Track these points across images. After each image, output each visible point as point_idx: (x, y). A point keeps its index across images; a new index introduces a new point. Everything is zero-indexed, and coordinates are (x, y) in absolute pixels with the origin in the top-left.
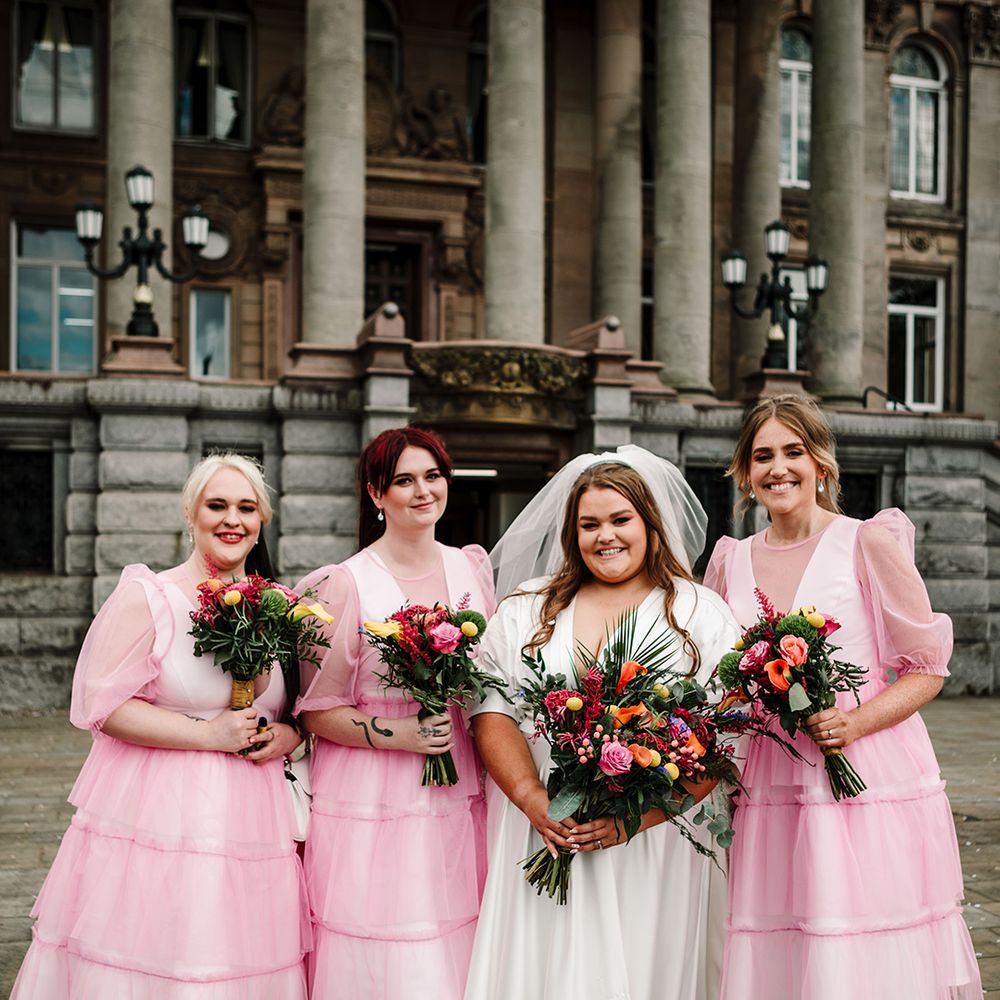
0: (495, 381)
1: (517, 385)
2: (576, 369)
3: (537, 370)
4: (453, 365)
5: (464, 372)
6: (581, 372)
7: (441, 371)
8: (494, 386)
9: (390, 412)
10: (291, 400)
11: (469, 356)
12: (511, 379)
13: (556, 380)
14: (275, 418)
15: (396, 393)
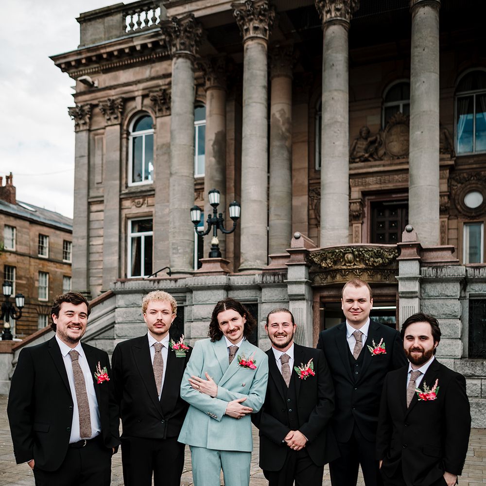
0: (343, 264)
1: (355, 265)
2: (392, 254)
3: (364, 256)
4: (326, 257)
5: (328, 261)
6: (394, 255)
7: (322, 261)
8: (343, 266)
9: (295, 282)
10: (263, 280)
11: (330, 252)
12: (350, 262)
13: (376, 260)
14: (258, 288)
15: (299, 273)
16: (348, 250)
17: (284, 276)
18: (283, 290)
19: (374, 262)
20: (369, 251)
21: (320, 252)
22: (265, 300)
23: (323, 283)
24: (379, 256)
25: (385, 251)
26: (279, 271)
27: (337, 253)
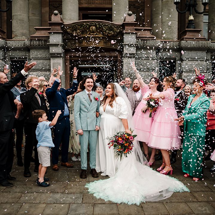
0: (89, 33)
1: (96, 34)
2: (118, 29)
3: (102, 29)
4: (76, 29)
5: (78, 31)
6: (120, 30)
7: (73, 31)
8: (88, 35)
9: (55, 44)
10: (31, 43)
11: (80, 25)
12: (93, 32)
13: (110, 32)
14: (27, 49)
15: (58, 39)
16: (93, 24)
17: (46, 41)
18: (45, 51)
19: (109, 33)
20: (106, 25)
21: (72, 25)
22: (32, 58)
23: (73, 47)
24: (111, 29)
25: (115, 27)
26: (42, 38)
27: (85, 26)
